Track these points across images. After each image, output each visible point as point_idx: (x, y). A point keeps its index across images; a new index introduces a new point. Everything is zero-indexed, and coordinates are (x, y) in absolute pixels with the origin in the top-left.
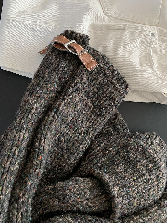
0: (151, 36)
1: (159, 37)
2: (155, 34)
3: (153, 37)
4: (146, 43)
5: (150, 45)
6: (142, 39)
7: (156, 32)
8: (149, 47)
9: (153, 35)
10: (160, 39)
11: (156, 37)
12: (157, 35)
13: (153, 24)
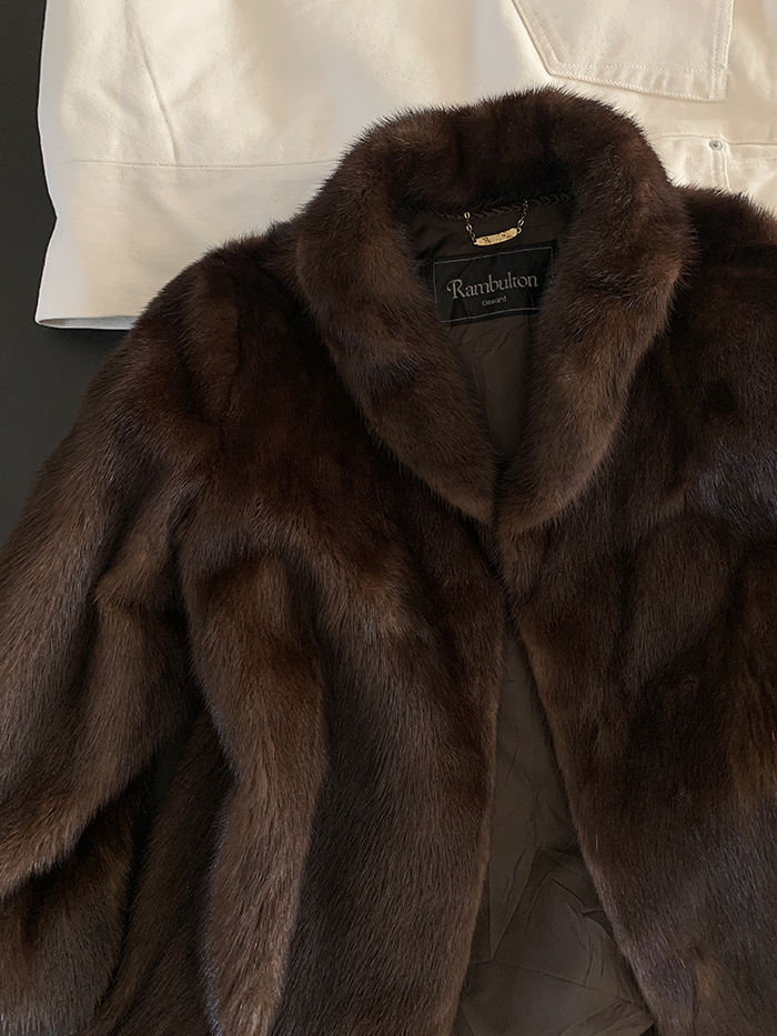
3: (719, 152)
13: (712, 97)
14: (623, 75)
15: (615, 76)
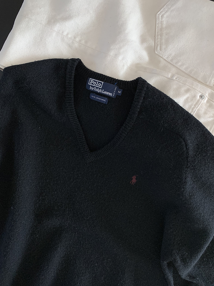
0: (198, 97)
1: (208, 102)
2: (204, 97)
3: (201, 100)
4: (190, 104)
5: (194, 108)
6: (188, 98)
7: (207, 95)
8: (193, 109)
9: (201, 97)
10: (208, 105)
11: (205, 101)
12: (207, 99)
13: (208, 83)
14: (180, 64)
15: (177, 63)
